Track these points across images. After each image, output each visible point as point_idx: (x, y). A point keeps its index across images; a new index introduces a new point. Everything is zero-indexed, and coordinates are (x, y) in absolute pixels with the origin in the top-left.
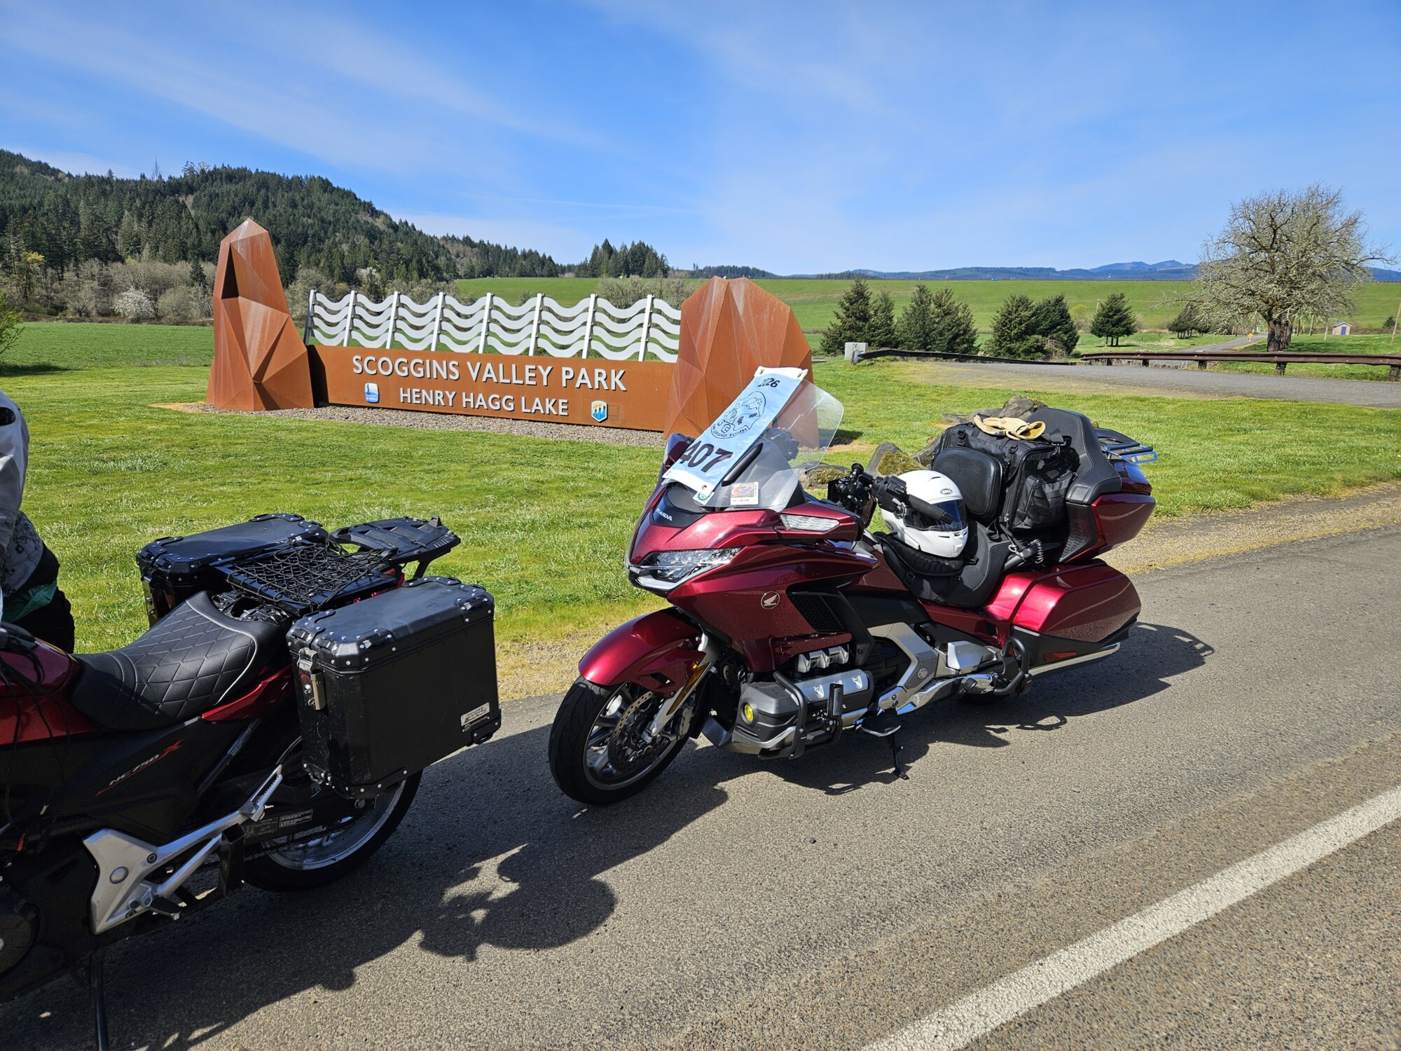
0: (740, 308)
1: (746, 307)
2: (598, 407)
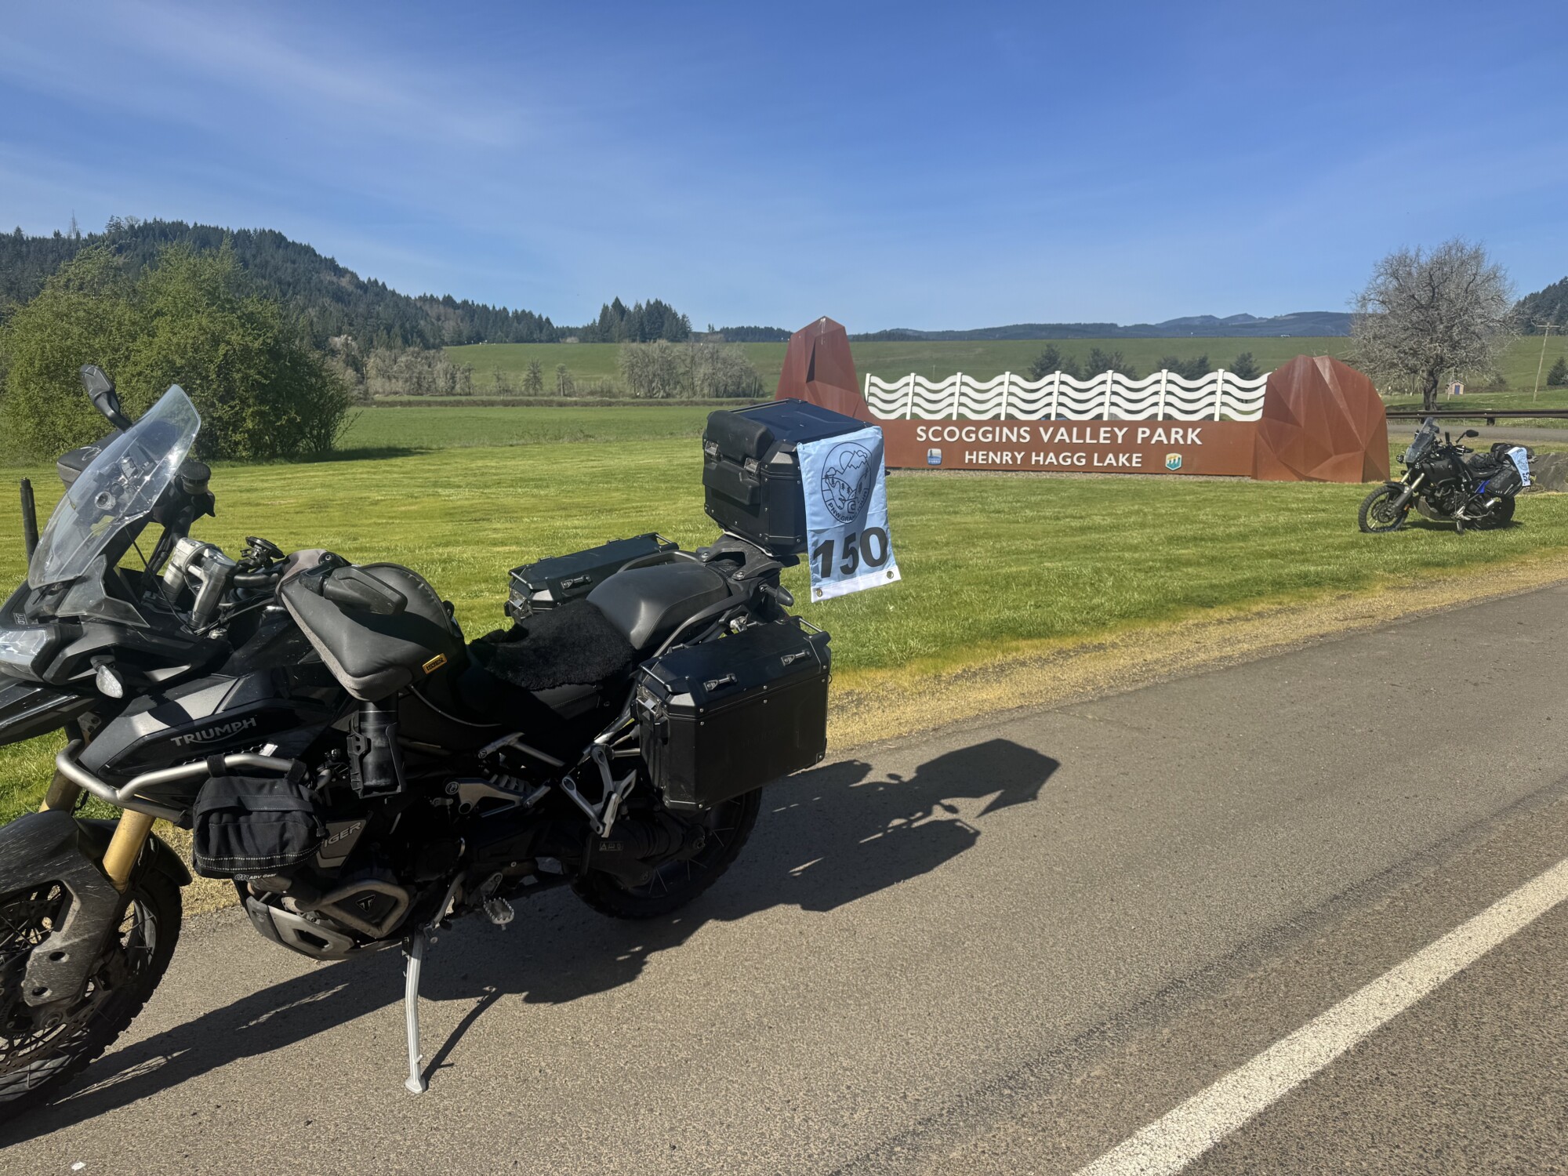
2: (1173, 459)
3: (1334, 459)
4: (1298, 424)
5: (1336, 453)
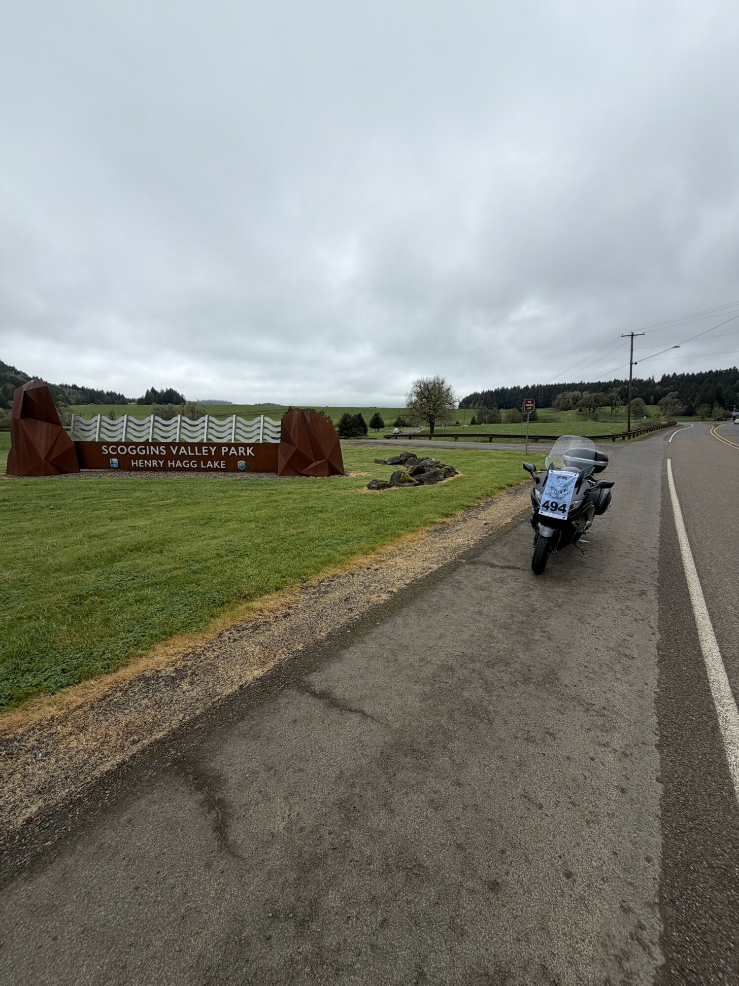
2: (241, 463)
3: (313, 465)
5: (315, 461)
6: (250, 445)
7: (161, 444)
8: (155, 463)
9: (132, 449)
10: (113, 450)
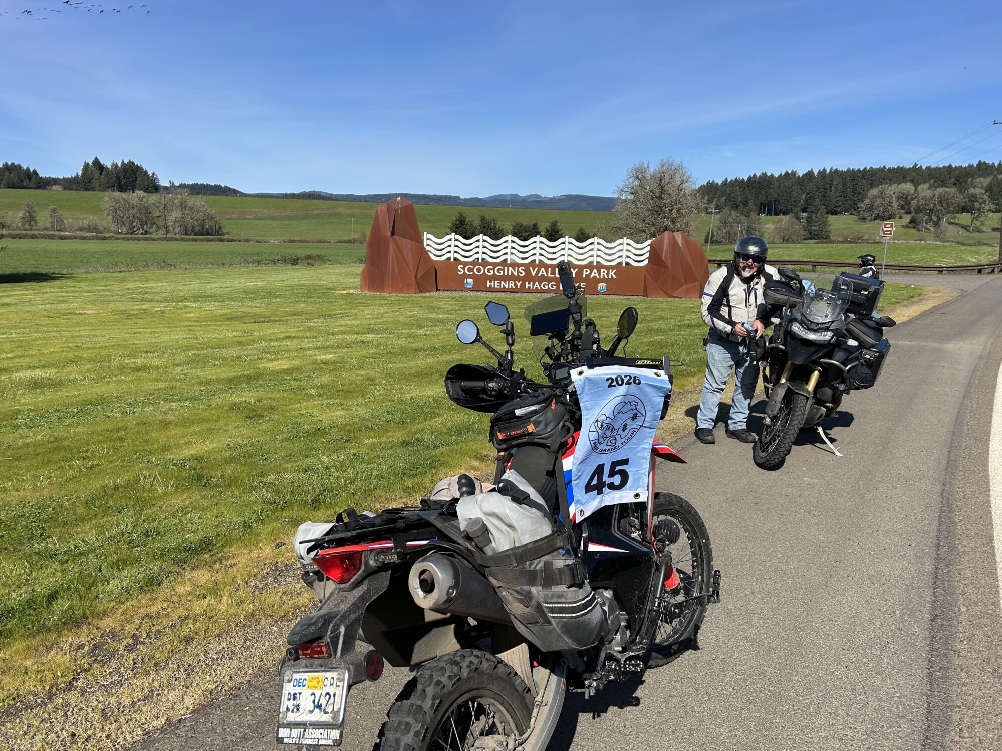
0: (680, 244)
1: (682, 244)
2: (602, 286)
3: (685, 287)
4: (667, 268)
5: (686, 284)
6: (612, 268)
7: (519, 265)
8: (512, 284)
9: (489, 271)
10: (469, 270)
